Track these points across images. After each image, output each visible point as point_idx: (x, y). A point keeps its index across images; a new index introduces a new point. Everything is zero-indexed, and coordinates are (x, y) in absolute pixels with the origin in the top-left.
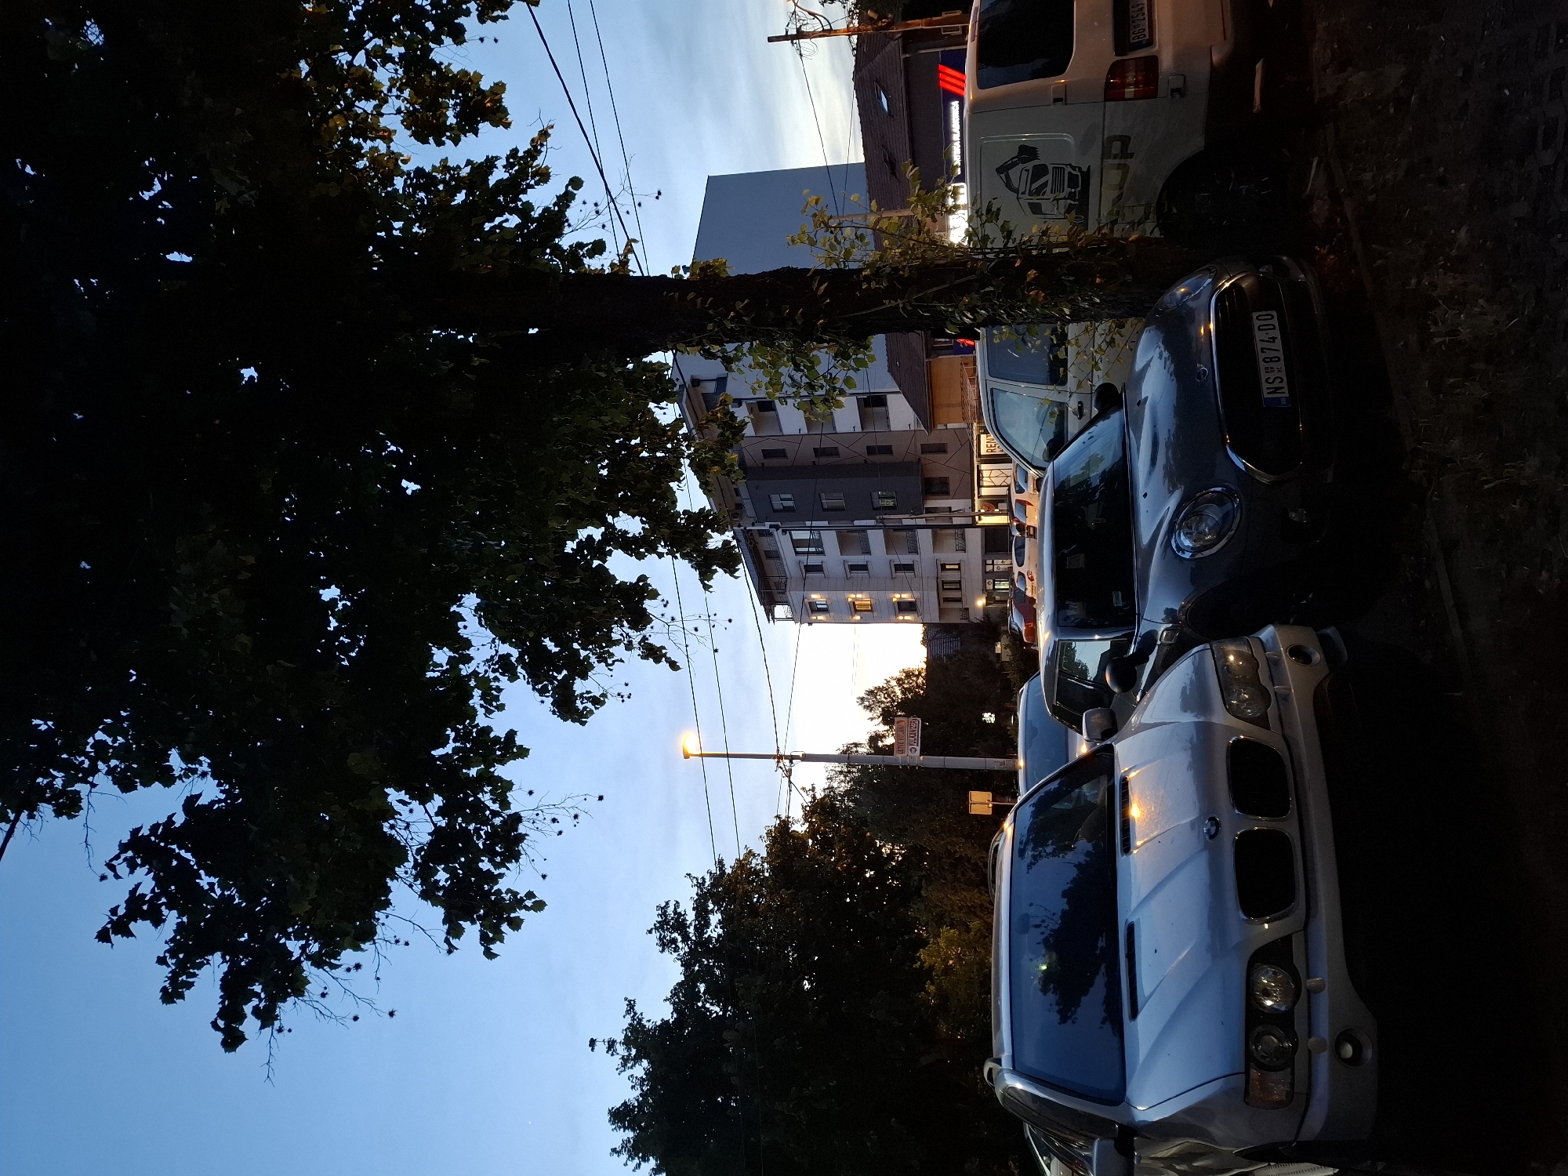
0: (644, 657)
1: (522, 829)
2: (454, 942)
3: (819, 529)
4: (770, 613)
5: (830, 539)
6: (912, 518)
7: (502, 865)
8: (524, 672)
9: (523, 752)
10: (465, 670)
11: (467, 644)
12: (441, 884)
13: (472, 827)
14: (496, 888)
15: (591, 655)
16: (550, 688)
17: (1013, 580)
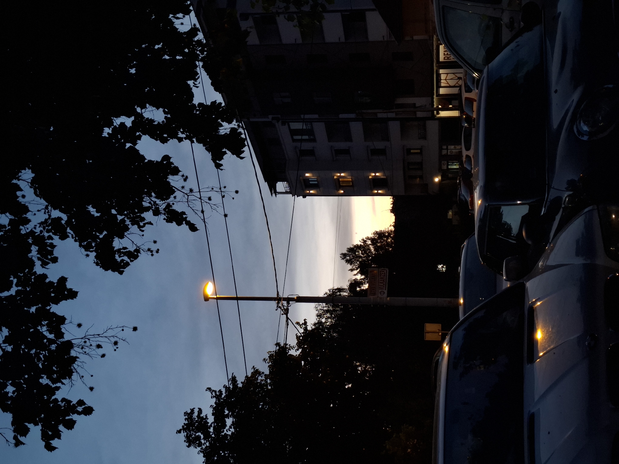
0: (169, 220)
1: (73, 353)
2: (22, 439)
3: (311, 121)
4: (273, 189)
5: (320, 129)
6: (385, 113)
7: (58, 380)
8: (72, 233)
9: (73, 295)
10: (24, 230)
11: (26, 209)
12: (10, 395)
13: (33, 351)
14: (53, 398)
15: (126, 219)
16: (93, 245)
17: (462, 161)
